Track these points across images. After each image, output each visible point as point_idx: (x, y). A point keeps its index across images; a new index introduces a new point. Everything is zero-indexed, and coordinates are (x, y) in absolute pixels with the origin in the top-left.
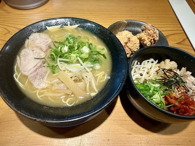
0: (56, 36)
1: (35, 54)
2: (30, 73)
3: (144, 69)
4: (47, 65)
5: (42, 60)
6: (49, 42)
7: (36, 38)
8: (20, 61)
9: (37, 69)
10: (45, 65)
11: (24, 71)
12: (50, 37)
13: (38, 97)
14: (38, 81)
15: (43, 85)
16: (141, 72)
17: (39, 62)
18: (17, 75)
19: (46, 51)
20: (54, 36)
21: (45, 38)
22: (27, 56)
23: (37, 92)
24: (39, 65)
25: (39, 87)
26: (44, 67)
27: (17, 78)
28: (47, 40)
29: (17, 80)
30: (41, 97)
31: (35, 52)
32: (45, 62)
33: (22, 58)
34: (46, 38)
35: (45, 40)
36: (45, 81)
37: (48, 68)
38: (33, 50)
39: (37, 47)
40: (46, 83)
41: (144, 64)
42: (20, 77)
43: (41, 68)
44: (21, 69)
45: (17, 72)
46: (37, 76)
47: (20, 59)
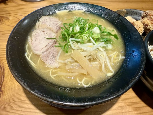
0: (65, 19)
1: (46, 34)
2: (42, 52)
4: (59, 45)
5: (53, 40)
6: (59, 24)
7: (46, 20)
8: (32, 41)
9: (48, 48)
10: (56, 45)
11: (36, 51)
12: (60, 20)
13: (52, 76)
14: (50, 60)
15: (56, 65)
17: (50, 42)
18: (29, 54)
19: (57, 32)
20: (64, 19)
21: (54, 20)
22: (38, 36)
23: (49, 72)
24: (50, 44)
25: (52, 67)
26: (56, 46)
27: (28, 57)
28: (57, 23)
29: (29, 59)
30: (54, 77)
31: (45, 33)
32: (56, 42)
33: (34, 39)
34: (56, 20)
35: (55, 23)
36: (58, 60)
37: (60, 48)
38: (44, 31)
39: (47, 28)
40: (58, 62)
42: (31, 56)
43: (52, 48)
44: (32, 48)
45: (29, 51)
46: (49, 55)
47: (32, 39)
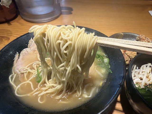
3: (143, 73)
8: (18, 59)
16: (140, 76)
41: (143, 69)
